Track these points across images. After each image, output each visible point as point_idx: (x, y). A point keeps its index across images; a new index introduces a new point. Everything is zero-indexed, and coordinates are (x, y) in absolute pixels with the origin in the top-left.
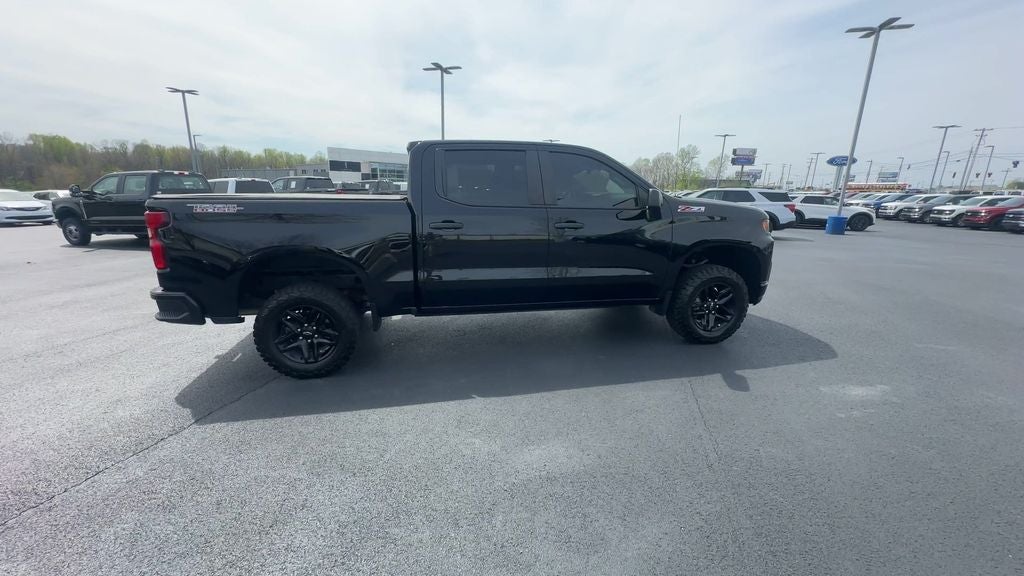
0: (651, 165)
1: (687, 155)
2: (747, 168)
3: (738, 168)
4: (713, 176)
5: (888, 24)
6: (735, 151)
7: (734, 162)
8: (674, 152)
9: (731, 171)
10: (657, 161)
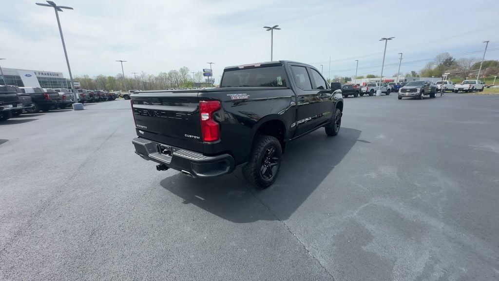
0: (167, 76)
1: (184, 71)
2: (210, 77)
3: (207, 77)
4: (197, 82)
5: (275, 27)
6: (204, 70)
7: (205, 75)
8: (178, 70)
9: (204, 79)
10: (170, 74)
